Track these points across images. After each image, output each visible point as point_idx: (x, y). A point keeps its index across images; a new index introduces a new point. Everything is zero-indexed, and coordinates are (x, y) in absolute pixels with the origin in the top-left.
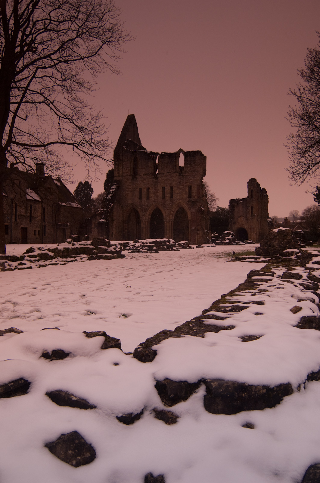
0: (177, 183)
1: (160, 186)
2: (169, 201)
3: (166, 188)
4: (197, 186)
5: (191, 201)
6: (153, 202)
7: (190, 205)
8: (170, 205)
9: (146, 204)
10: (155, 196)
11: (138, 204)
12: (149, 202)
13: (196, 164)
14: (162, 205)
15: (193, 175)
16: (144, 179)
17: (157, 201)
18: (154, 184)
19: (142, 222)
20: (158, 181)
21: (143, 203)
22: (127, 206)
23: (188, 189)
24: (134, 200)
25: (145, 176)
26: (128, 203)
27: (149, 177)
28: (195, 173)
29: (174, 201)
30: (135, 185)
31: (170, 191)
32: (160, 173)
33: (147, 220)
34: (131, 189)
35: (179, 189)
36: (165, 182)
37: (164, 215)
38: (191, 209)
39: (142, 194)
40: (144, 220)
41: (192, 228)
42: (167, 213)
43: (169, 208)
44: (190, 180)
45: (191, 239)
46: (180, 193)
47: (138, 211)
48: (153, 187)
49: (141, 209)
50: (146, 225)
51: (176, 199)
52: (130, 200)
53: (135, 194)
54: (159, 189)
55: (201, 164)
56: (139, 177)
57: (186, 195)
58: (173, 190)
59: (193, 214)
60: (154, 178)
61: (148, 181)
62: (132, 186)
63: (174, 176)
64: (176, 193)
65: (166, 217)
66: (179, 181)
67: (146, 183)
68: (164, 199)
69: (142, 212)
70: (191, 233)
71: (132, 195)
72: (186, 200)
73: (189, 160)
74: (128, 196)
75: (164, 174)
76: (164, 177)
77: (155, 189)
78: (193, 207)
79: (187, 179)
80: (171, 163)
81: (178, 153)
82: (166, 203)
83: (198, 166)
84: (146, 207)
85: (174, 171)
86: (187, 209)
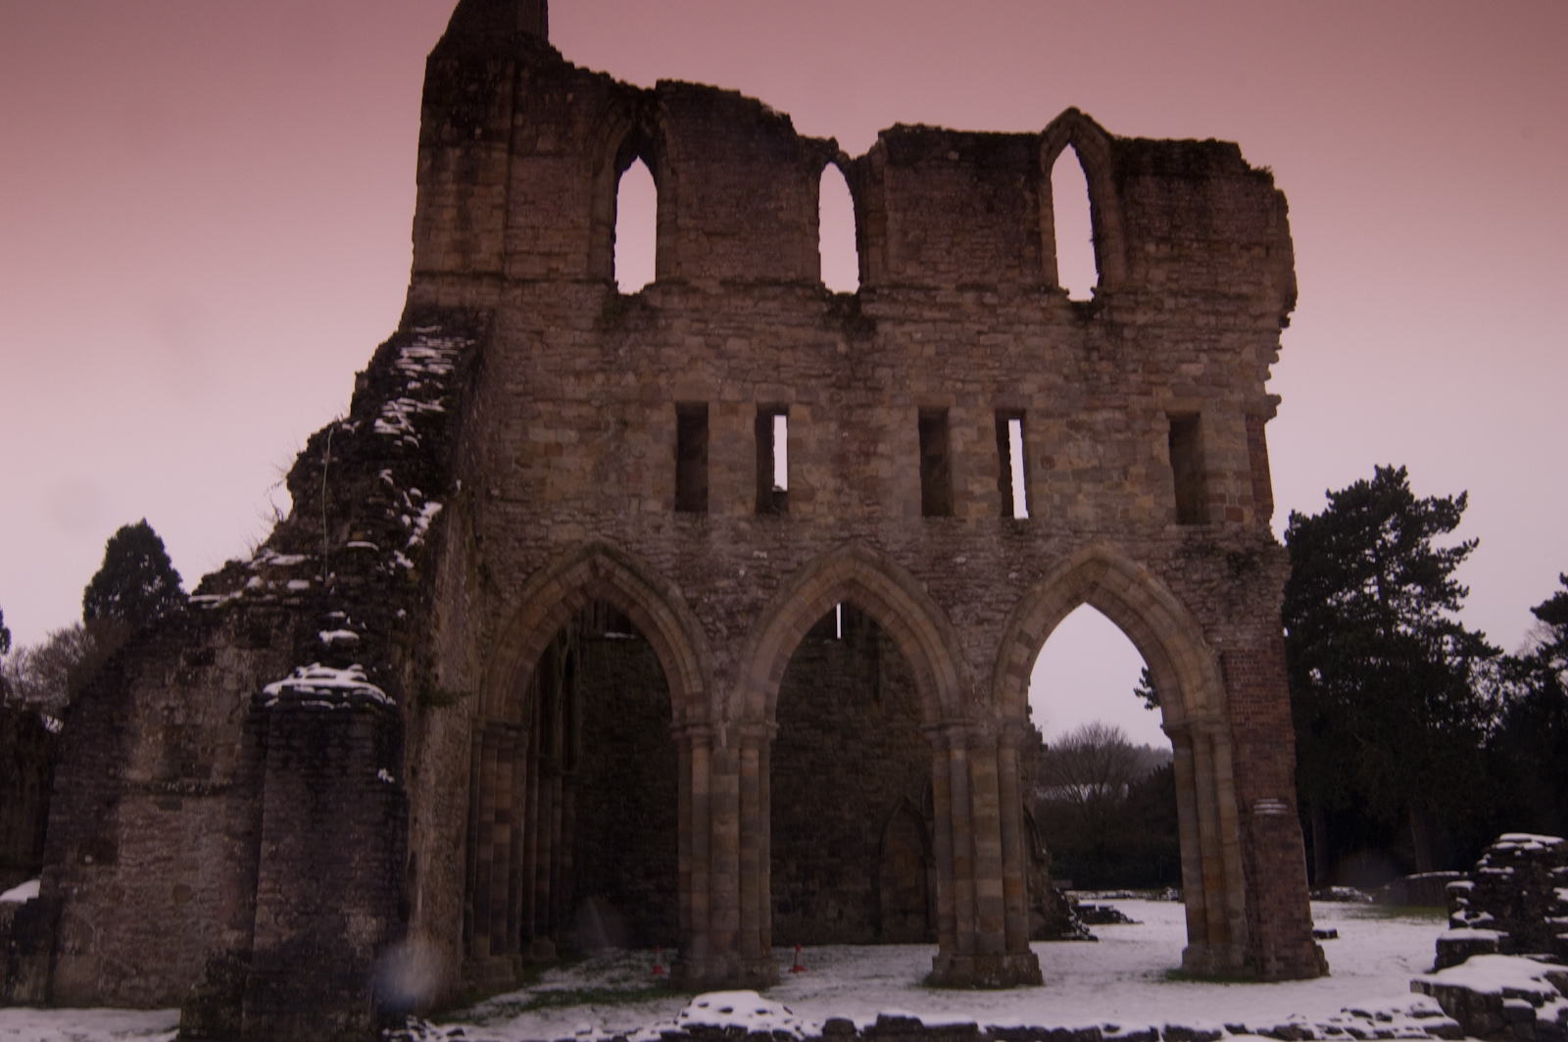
0: (1060, 381)
1: (900, 401)
2: (995, 540)
3: (962, 419)
4: (1247, 420)
5: (1210, 546)
6: (828, 542)
7: (1202, 582)
8: (1009, 583)
9: (749, 563)
10: (851, 487)
11: (668, 561)
12: (782, 546)
13: (1216, 237)
14: (922, 575)
15: (1201, 329)
16: (733, 325)
17: (870, 536)
18: (830, 376)
19: (695, 741)
20: (877, 356)
21: (719, 544)
22: (536, 569)
23: (1165, 438)
24: (621, 516)
25: (744, 300)
26: (550, 544)
27: (783, 310)
28: (1217, 313)
29: (1040, 542)
30: (636, 375)
31: (995, 449)
32: (896, 286)
33: (757, 723)
34: (584, 410)
35: (1087, 438)
36: (945, 361)
37: (938, 676)
38: (1215, 627)
39: (705, 460)
40: (725, 719)
41: (1263, 806)
42: (975, 655)
43: (993, 606)
44: (1184, 367)
45: (1256, 918)
46: (1094, 468)
47: (654, 625)
48: (823, 403)
49: (692, 605)
50: (740, 779)
51: (1059, 522)
52: (580, 517)
53: (631, 460)
54: (885, 426)
55: (1259, 244)
56: (676, 302)
57: (1152, 496)
58: (1033, 437)
59: (1238, 668)
60: (837, 324)
61: (771, 347)
62: (600, 378)
63: (1027, 325)
64: (1058, 468)
65: (966, 696)
66: (1079, 370)
67: (751, 360)
68: (941, 519)
69: (703, 646)
70: (1260, 860)
71: (603, 464)
72: (1162, 540)
73: (1160, 202)
74: (549, 467)
75: (935, 297)
76: (929, 321)
77: (845, 425)
78: (1237, 608)
79: (1151, 359)
80: (990, 209)
81: (1045, 146)
82: (960, 559)
83: (1239, 262)
84: (754, 588)
85: (1021, 274)
86: (1174, 619)
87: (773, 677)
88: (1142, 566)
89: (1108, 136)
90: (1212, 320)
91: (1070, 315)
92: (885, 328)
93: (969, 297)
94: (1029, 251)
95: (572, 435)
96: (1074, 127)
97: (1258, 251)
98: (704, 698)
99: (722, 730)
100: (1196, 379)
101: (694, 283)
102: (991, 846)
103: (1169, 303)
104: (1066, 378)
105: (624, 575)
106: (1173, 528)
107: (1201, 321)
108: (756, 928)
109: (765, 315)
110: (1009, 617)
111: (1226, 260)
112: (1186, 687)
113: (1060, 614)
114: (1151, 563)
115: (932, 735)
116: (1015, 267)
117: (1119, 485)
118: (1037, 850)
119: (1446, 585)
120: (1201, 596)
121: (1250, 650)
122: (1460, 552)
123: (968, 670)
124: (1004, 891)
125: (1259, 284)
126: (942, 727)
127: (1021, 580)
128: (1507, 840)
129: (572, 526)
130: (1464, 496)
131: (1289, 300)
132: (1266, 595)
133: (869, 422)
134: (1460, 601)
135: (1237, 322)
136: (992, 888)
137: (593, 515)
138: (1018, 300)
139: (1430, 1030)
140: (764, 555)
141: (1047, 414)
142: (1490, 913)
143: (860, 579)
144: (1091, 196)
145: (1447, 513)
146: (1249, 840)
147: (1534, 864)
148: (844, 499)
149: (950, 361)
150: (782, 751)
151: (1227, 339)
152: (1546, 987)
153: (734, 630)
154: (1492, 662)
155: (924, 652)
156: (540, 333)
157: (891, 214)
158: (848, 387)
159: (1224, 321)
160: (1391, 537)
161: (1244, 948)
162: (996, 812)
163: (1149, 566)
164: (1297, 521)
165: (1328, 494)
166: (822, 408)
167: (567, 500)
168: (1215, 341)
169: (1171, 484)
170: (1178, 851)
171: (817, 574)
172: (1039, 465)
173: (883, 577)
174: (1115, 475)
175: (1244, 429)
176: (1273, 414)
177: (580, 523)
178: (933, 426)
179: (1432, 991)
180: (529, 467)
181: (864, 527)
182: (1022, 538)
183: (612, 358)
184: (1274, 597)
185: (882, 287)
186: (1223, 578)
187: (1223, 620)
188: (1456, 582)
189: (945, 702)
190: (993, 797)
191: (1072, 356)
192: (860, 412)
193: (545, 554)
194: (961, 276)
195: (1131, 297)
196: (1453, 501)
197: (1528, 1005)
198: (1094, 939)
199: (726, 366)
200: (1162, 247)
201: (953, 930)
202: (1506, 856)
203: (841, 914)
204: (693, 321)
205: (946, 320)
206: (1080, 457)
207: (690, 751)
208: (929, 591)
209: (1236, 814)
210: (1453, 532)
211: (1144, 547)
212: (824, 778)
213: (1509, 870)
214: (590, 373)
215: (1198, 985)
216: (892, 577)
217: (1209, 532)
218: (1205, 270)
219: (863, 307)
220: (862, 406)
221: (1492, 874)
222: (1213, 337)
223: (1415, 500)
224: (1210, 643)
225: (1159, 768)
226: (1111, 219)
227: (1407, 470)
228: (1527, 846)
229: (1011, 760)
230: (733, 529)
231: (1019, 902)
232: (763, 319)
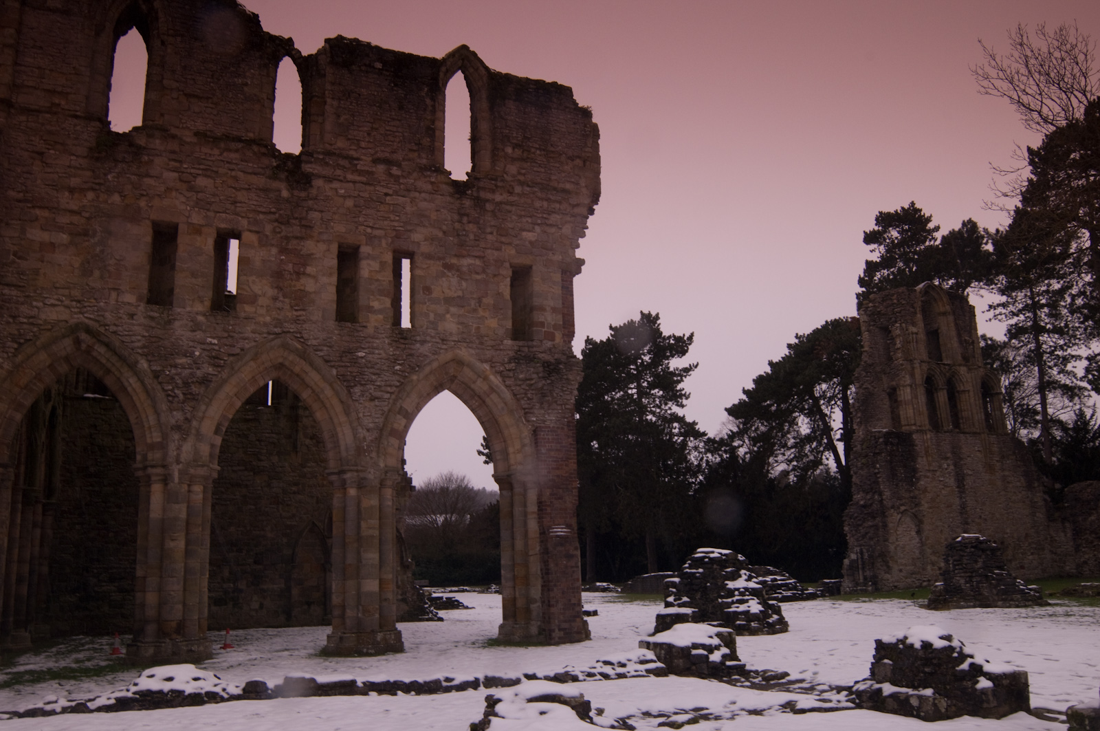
0: (440, 234)
1: (325, 237)
2: (386, 342)
3: (369, 254)
4: (562, 274)
5: (532, 356)
6: (265, 335)
7: (527, 379)
8: (394, 373)
9: (203, 346)
10: (285, 296)
11: (139, 341)
12: (229, 336)
13: (552, 149)
14: (332, 364)
15: (537, 210)
16: (202, 167)
17: (297, 333)
18: (274, 213)
19: (154, 478)
20: (310, 202)
21: (180, 332)
22: (27, 341)
23: (509, 280)
24: (102, 304)
25: (212, 149)
26: (40, 322)
27: (242, 161)
28: (548, 200)
29: (418, 345)
30: (121, 196)
31: (391, 278)
32: (329, 153)
33: (203, 466)
34: (75, 219)
35: (455, 276)
36: (360, 212)
37: (340, 435)
38: (532, 411)
39: (173, 267)
40: (178, 462)
41: (555, 530)
42: (368, 422)
43: (383, 389)
44: (524, 234)
45: (547, 603)
46: (459, 297)
47: (124, 389)
48: (268, 233)
49: (156, 375)
50: (188, 507)
51: (432, 332)
52: (67, 302)
53: (112, 262)
54: (312, 254)
55: (579, 157)
56: (157, 144)
57: (496, 319)
58: (418, 272)
59: (545, 439)
60: (283, 175)
61: (232, 187)
62: (90, 195)
63: (420, 192)
64: (434, 295)
65: (360, 451)
66: (454, 229)
67: (214, 195)
68: (349, 324)
69: (164, 406)
70: (552, 565)
71: (88, 263)
72: (501, 350)
73: (517, 119)
74: (43, 262)
75: (357, 164)
76: (351, 182)
77: (283, 250)
78: (547, 398)
79: (503, 226)
80: (401, 108)
81: (443, 69)
82: (361, 354)
83: (566, 167)
84: (206, 365)
85: (419, 156)
86: (505, 404)
87: (217, 432)
88: (486, 366)
89: (487, 68)
90: (545, 204)
91: (451, 190)
92: (318, 183)
93: (381, 168)
94: (426, 141)
95: (64, 237)
96: (464, 59)
97: (578, 162)
98: (163, 446)
99: (175, 471)
100: (531, 242)
101: (174, 131)
102: (372, 556)
103: (518, 189)
104: (444, 232)
105: (102, 350)
106: (508, 342)
107: (538, 204)
108: (196, 617)
109: (228, 162)
110: (393, 396)
111: (558, 165)
112: (511, 450)
113: (429, 396)
114: (493, 365)
115: (334, 478)
116: (415, 151)
117: (475, 310)
118: (405, 559)
119: (677, 391)
120: (523, 389)
121: (553, 427)
122: (687, 370)
123: (362, 433)
124: (380, 587)
125: (578, 184)
126: (342, 472)
127: (402, 371)
128: (701, 552)
129: (58, 309)
130: (692, 335)
131: (595, 197)
132: (565, 391)
133: (301, 250)
134: (685, 402)
135: (561, 207)
136: (371, 586)
137: (79, 301)
138: (415, 174)
139: (648, 671)
140: (215, 341)
141: (429, 257)
142: (688, 597)
143: (287, 363)
144: (471, 109)
145: (681, 345)
146: (545, 552)
147: (715, 566)
148: (279, 304)
149: (363, 213)
150: (221, 488)
151: (555, 218)
152: (716, 641)
153: (189, 396)
154: (700, 441)
155: (331, 418)
156: (41, 154)
157: (329, 100)
158: (288, 223)
159: (553, 206)
160: (647, 358)
161: (539, 623)
162: (376, 533)
163: (491, 367)
164: (590, 344)
165: (611, 328)
166: (267, 236)
167: (56, 288)
168: (546, 218)
169: (510, 312)
170: (500, 560)
171: (255, 358)
172: (421, 292)
173: (304, 363)
174: (473, 303)
175: (560, 280)
176: (579, 271)
177: (67, 307)
178: (348, 257)
179: (651, 647)
180: (26, 260)
181: (292, 326)
182: (406, 342)
183: (102, 181)
184: (571, 393)
185: (319, 153)
186: (539, 378)
187: (538, 406)
188: (683, 389)
189: (344, 454)
190: (375, 522)
191: (449, 218)
192: (295, 242)
193: (35, 329)
194: (376, 152)
195: (493, 182)
196: (685, 338)
197: (705, 653)
198: (441, 619)
199: (195, 199)
200: (516, 150)
201: (343, 616)
202: (699, 562)
203: (261, 606)
204: (170, 160)
205: (362, 183)
206: (449, 289)
207: (149, 486)
208: (337, 375)
209: (538, 535)
210: (684, 357)
211: (489, 354)
212: (253, 507)
213: (701, 570)
214: (82, 191)
215: (508, 648)
216: (311, 364)
217: (532, 347)
218: (543, 170)
219: (303, 165)
220: (297, 238)
221: (691, 573)
222: (545, 216)
223: (663, 335)
224: (528, 421)
225: (491, 503)
226: (484, 126)
227: (660, 316)
228: (712, 555)
229: (389, 497)
230: (192, 321)
231: (390, 596)
232: (227, 165)
